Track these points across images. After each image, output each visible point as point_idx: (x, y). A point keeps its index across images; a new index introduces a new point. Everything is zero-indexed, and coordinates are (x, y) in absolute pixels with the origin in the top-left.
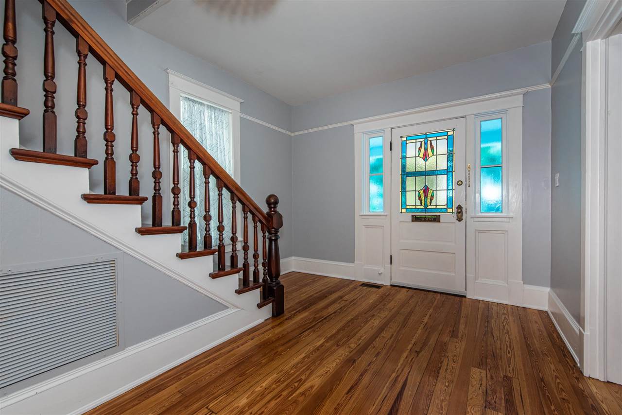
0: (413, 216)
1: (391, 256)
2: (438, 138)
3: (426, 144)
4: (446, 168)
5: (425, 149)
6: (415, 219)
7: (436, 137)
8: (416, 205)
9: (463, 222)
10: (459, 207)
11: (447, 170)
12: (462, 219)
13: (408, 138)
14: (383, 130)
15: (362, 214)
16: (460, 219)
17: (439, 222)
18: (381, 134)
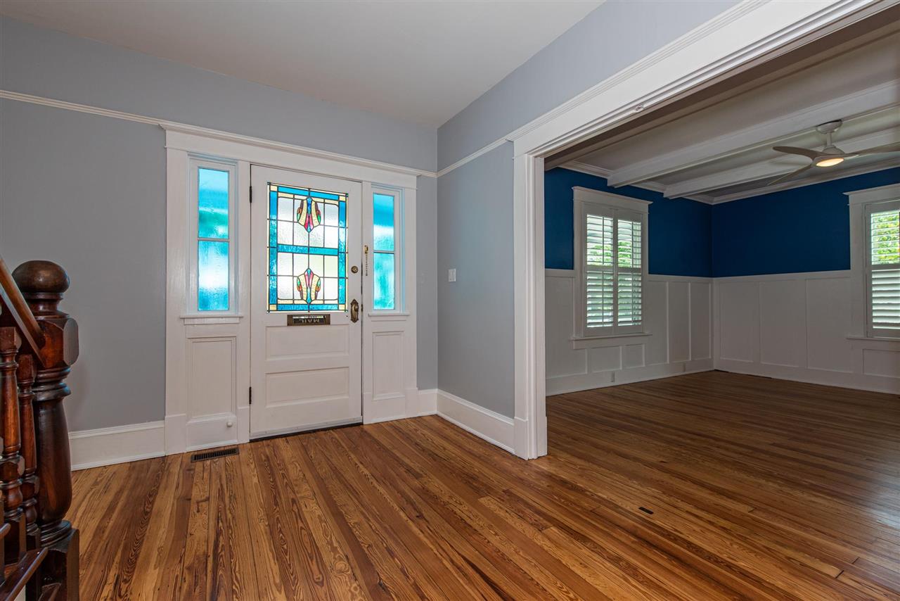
0: (290, 317)
1: (250, 388)
2: (326, 201)
3: (309, 205)
4: (337, 247)
5: (307, 212)
6: (293, 321)
7: (324, 199)
8: (293, 300)
9: (359, 322)
10: (354, 303)
11: (338, 249)
12: (358, 319)
13: (281, 189)
14: (234, 162)
15: (183, 315)
16: (354, 319)
17: (329, 324)
18: (227, 167)
